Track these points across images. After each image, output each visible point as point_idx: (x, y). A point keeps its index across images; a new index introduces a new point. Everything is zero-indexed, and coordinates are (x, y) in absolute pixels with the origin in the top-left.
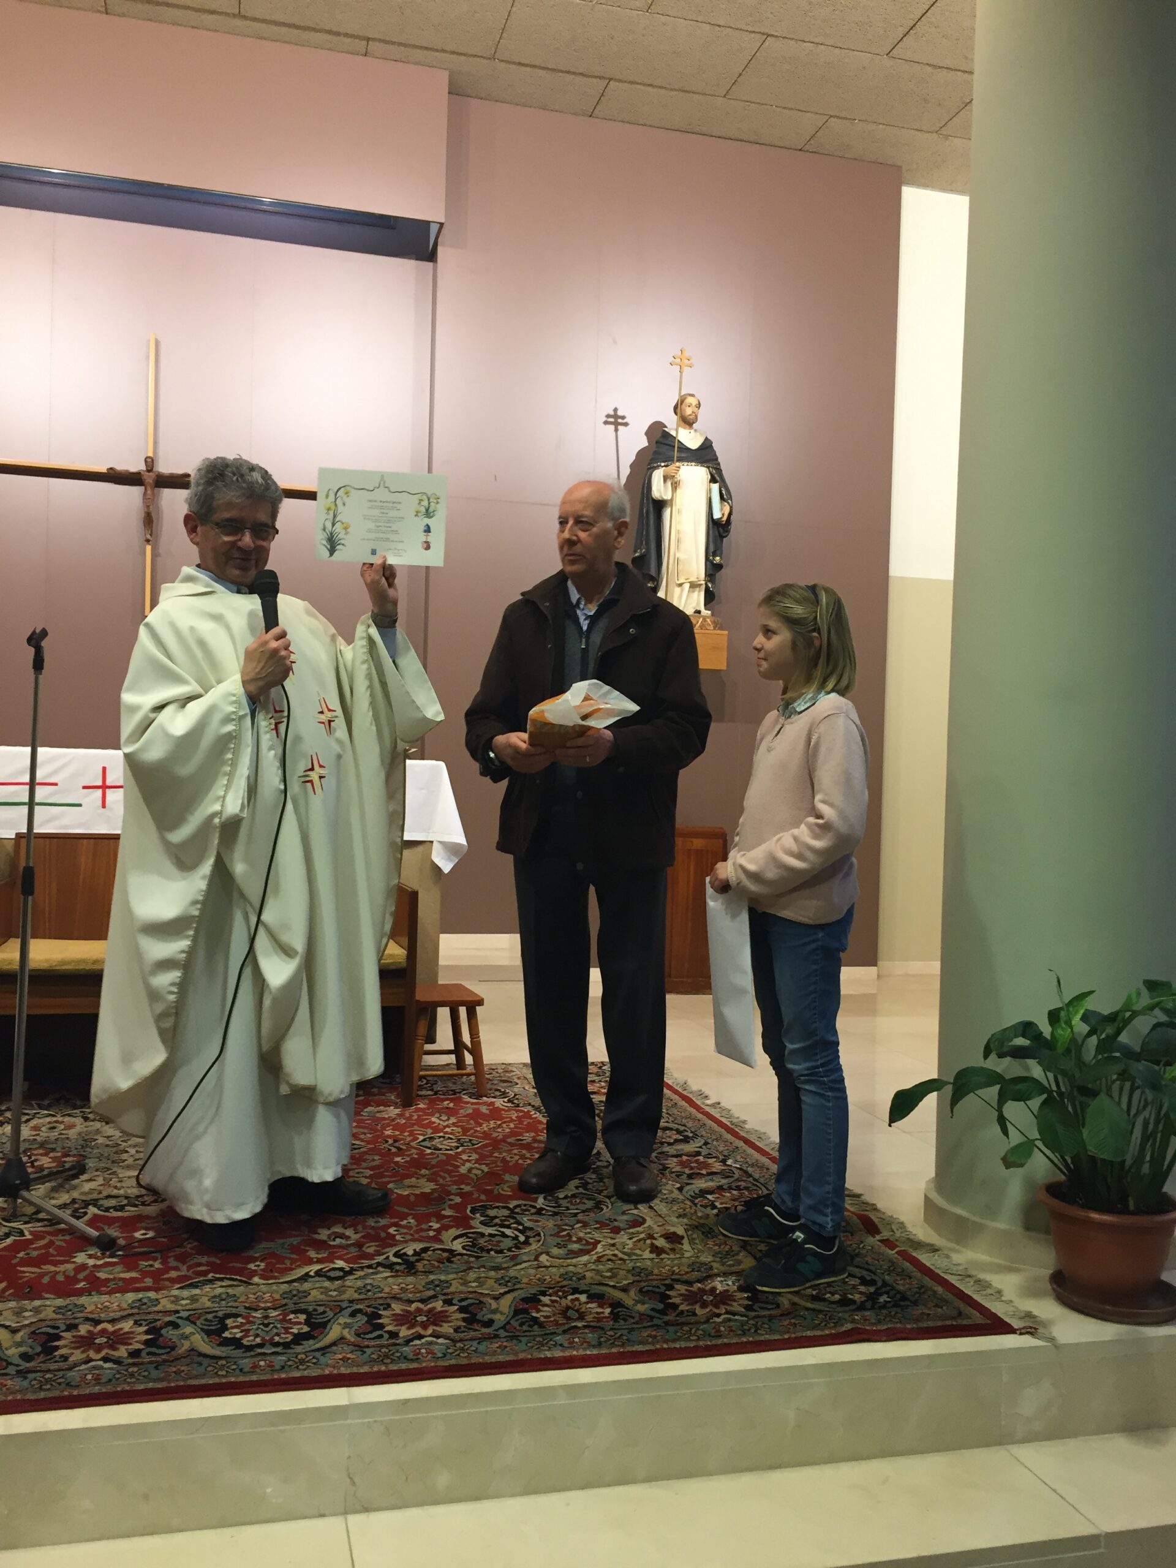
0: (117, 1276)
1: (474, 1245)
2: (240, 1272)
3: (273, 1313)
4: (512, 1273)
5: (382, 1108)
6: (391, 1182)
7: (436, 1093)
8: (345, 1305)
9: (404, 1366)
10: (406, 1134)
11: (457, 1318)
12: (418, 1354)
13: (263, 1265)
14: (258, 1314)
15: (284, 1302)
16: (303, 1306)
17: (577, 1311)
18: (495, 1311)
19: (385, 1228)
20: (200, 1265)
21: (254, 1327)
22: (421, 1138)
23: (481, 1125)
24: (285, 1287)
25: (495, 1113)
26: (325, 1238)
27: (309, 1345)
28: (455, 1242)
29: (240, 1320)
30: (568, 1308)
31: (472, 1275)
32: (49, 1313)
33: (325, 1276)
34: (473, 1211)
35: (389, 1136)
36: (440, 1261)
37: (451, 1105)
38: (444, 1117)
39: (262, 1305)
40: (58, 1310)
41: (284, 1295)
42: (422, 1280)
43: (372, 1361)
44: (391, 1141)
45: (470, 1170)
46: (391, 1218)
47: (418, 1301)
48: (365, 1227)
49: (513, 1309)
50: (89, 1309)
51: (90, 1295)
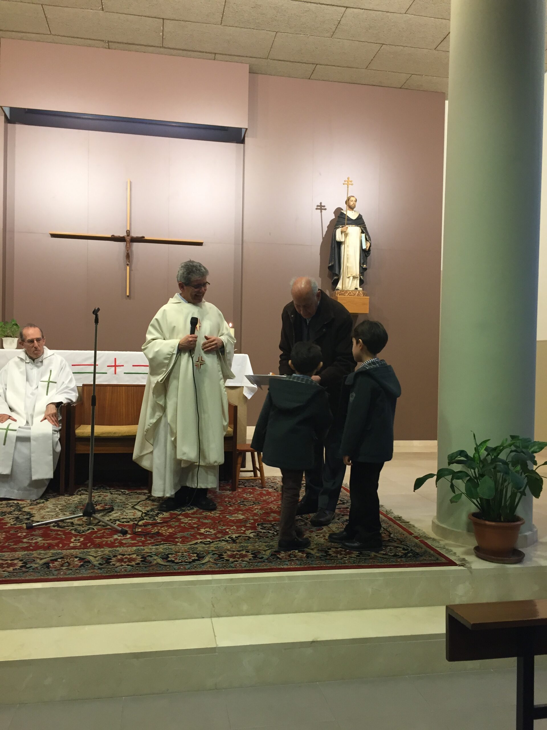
0: (129, 542)
1: (258, 535)
2: (173, 541)
3: (185, 554)
4: (271, 544)
5: (224, 491)
6: (227, 515)
7: (246, 486)
8: (210, 552)
9: (231, 569)
10: (233, 500)
11: (250, 556)
12: (236, 566)
13: (181, 540)
14: (180, 554)
15: (188, 550)
16: (195, 552)
17: (294, 555)
18: (264, 555)
19: (225, 529)
20: (158, 539)
21: (179, 557)
22: (239, 501)
23: (263, 497)
24: (189, 546)
25: (269, 493)
26: (203, 532)
27: (198, 562)
28: (250, 534)
29: (173, 555)
30: (291, 554)
31: (257, 544)
32: (107, 552)
33: (204, 543)
34: (258, 525)
35: (227, 501)
36: (245, 540)
37: (251, 491)
38: (248, 495)
39: (181, 551)
40: (109, 551)
41: (189, 548)
42: (238, 545)
43: (220, 568)
44: (227, 502)
45: (258, 512)
46: (227, 526)
47: (237, 551)
48: (217, 529)
49: (271, 554)
50: (120, 551)
51: (120, 547)
